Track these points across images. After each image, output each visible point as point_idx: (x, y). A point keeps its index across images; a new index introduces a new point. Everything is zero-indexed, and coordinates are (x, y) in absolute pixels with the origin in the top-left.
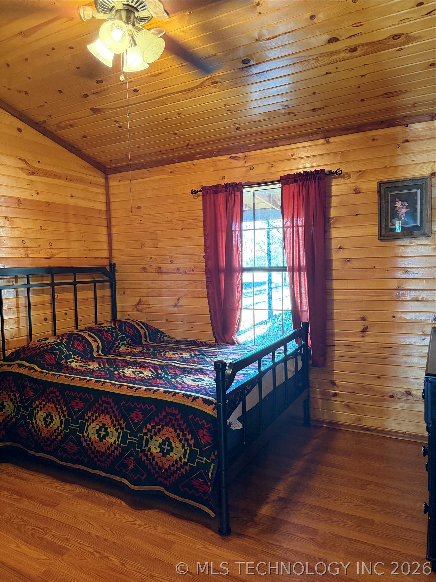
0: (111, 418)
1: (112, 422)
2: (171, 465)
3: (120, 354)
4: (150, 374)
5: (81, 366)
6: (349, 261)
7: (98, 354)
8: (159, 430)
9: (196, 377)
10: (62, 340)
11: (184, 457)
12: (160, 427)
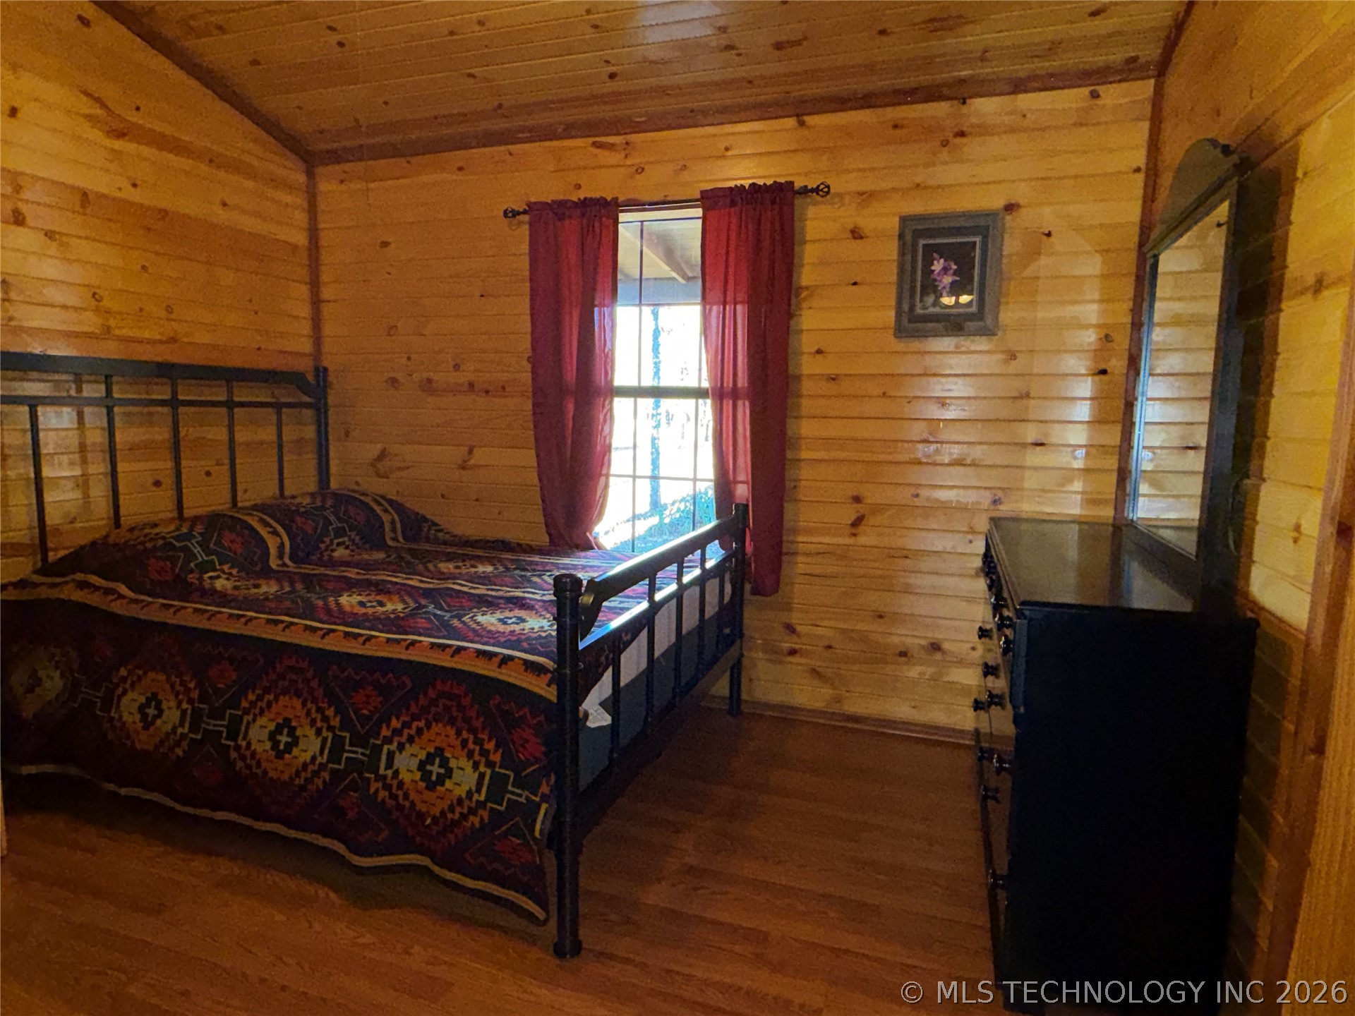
0: (304, 704)
1: (308, 714)
2: (446, 808)
3: (332, 563)
4: (400, 607)
5: (236, 588)
6: (834, 379)
7: (280, 562)
8: (420, 731)
9: (507, 614)
10: (192, 528)
11: (479, 791)
12: (422, 724)
